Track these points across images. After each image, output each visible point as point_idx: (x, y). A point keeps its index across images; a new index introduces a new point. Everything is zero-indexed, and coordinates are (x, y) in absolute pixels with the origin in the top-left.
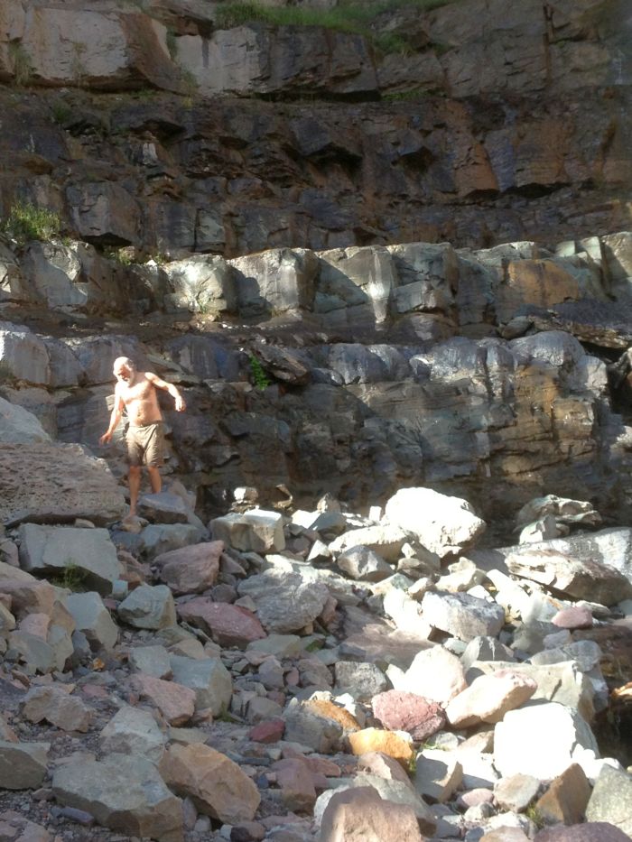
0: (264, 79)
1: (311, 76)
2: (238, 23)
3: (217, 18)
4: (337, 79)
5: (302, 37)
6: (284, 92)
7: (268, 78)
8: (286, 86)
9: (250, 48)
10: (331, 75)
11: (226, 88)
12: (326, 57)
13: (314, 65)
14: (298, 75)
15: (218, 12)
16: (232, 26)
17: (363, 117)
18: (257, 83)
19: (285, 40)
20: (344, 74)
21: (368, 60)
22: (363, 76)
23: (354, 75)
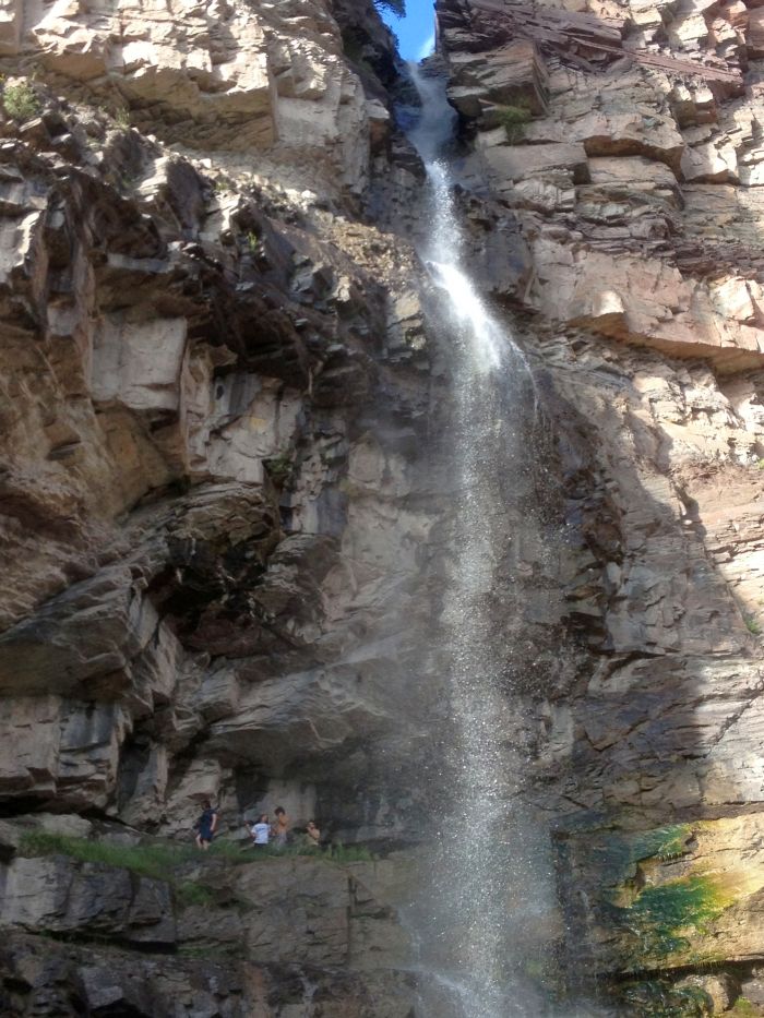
0: (60, 916)
1: (109, 919)
2: (42, 853)
3: (21, 845)
4: (135, 926)
5: (106, 877)
6: (77, 933)
7: (63, 916)
8: (81, 926)
9: (50, 881)
10: (131, 921)
11: (16, 921)
12: (128, 902)
13: (114, 908)
14: (94, 917)
15: (22, 840)
16: (35, 856)
17: (158, 971)
18: (50, 919)
19: (88, 878)
20: (145, 922)
21: (170, 909)
22: (163, 925)
23: (153, 923)
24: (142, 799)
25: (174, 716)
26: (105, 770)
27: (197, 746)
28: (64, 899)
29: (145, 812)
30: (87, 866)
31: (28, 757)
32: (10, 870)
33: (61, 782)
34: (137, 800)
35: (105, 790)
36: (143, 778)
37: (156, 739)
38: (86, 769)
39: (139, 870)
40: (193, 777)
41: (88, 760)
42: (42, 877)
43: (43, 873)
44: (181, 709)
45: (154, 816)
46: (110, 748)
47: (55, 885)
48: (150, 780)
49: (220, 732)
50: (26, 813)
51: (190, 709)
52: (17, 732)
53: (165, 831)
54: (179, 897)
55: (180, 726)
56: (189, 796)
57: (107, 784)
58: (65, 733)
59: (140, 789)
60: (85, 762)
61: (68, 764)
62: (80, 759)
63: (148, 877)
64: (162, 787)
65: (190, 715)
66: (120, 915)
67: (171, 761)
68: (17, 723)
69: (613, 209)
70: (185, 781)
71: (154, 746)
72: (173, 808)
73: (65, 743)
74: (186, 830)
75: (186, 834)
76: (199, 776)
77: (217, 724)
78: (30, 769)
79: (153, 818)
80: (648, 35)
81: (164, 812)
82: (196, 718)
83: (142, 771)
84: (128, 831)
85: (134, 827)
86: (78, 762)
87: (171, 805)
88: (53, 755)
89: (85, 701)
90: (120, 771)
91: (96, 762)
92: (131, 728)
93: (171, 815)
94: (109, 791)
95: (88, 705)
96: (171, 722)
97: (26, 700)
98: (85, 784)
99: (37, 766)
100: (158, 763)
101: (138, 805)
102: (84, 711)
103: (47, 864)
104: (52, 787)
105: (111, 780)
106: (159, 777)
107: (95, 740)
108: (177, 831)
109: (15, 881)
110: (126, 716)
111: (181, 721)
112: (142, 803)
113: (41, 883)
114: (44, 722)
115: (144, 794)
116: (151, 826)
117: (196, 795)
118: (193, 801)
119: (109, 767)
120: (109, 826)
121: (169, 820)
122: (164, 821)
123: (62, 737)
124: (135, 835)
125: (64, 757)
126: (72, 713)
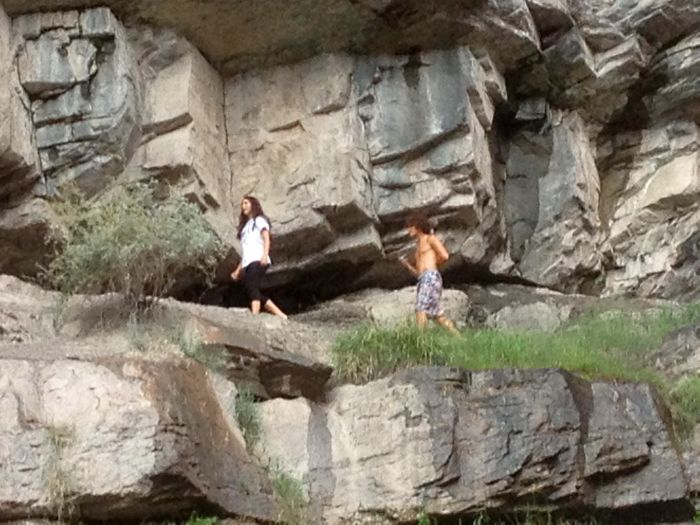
0: (448, 484)
1: (546, 473)
2: (383, 370)
3: (343, 362)
4: (599, 480)
5: (521, 393)
6: (489, 510)
7: (454, 481)
8: (494, 498)
9: (412, 420)
10: (589, 470)
11: (366, 506)
12: (577, 434)
13: (550, 451)
14: (519, 472)
15: (341, 349)
16: (372, 378)
18: (431, 492)
19: (487, 402)
20: (616, 468)
21: (664, 435)
22: (654, 468)
23: (633, 468)
24: (555, 229)
25: (585, 47)
26: (469, 184)
27: (645, 100)
28: (447, 451)
29: (568, 253)
30: (479, 379)
31: (311, 187)
32: (332, 412)
33: (388, 225)
34: (546, 233)
35: (478, 224)
36: (549, 186)
37: (559, 103)
38: (431, 191)
39: (584, 370)
40: (649, 165)
41: (430, 172)
42: (396, 416)
43: (397, 407)
44: (598, 31)
45: (588, 259)
46: (469, 137)
47: (424, 428)
48: (564, 188)
49: (686, 64)
50: (332, 296)
51: (614, 28)
52: (278, 141)
53: (616, 283)
54: (674, 409)
55: (603, 66)
56: (651, 207)
57: (479, 211)
58: (373, 125)
59: (547, 210)
60: (426, 177)
61: (393, 187)
62: (415, 172)
63: (605, 379)
64: (590, 197)
65: (616, 41)
66: (567, 462)
67: (598, 140)
68: (272, 125)
70: (636, 177)
71: (557, 118)
72: (625, 236)
73: (376, 144)
74: (660, 274)
75: (661, 282)
76: (662, 163)
77: (676, 49)
78: (320, 210)
79: (586, 264)
81: (607, 247)
82: (631, 43)
83: (544, 173)
84: (542, 298)
85: (553, 288)
86: (413, 179)
87: (616, 231)
88: (359, 173)
89: (399, 53)
90: (499, 182)
91: (446, 172)
92: (503, 90)
93: (623, 251)
94: (486, 225)
95: (405, 60)
96: (582, 63)
97: (281, 75)
98: (435, 220)
99: (335, 200)
100: (575, 151)
101: (550, 243)
102: (400, 74)
103: (400, 387)
104: (371, 237)
105: (485, 203)
106: (581, 179)
107: (436, 130)
108: (641, 280)
109: (345, 430)
110: (487, 69)
111: (600, 58)
112: (558, 238)
113: (398, 426)
114: (326, 111)
115: (557, 218)
116: (586, 279)
117: (662, 201)
118: (661, 215)
119: (475, 176)
120: (502, 294)
121: (619, 262)
122: (610, 265)
123: (368, 135)
124: (558, 303)
125: (381, 175)
126: (376, 82)
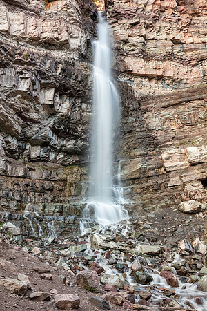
69: (133, 48)
80: (141, 10)
